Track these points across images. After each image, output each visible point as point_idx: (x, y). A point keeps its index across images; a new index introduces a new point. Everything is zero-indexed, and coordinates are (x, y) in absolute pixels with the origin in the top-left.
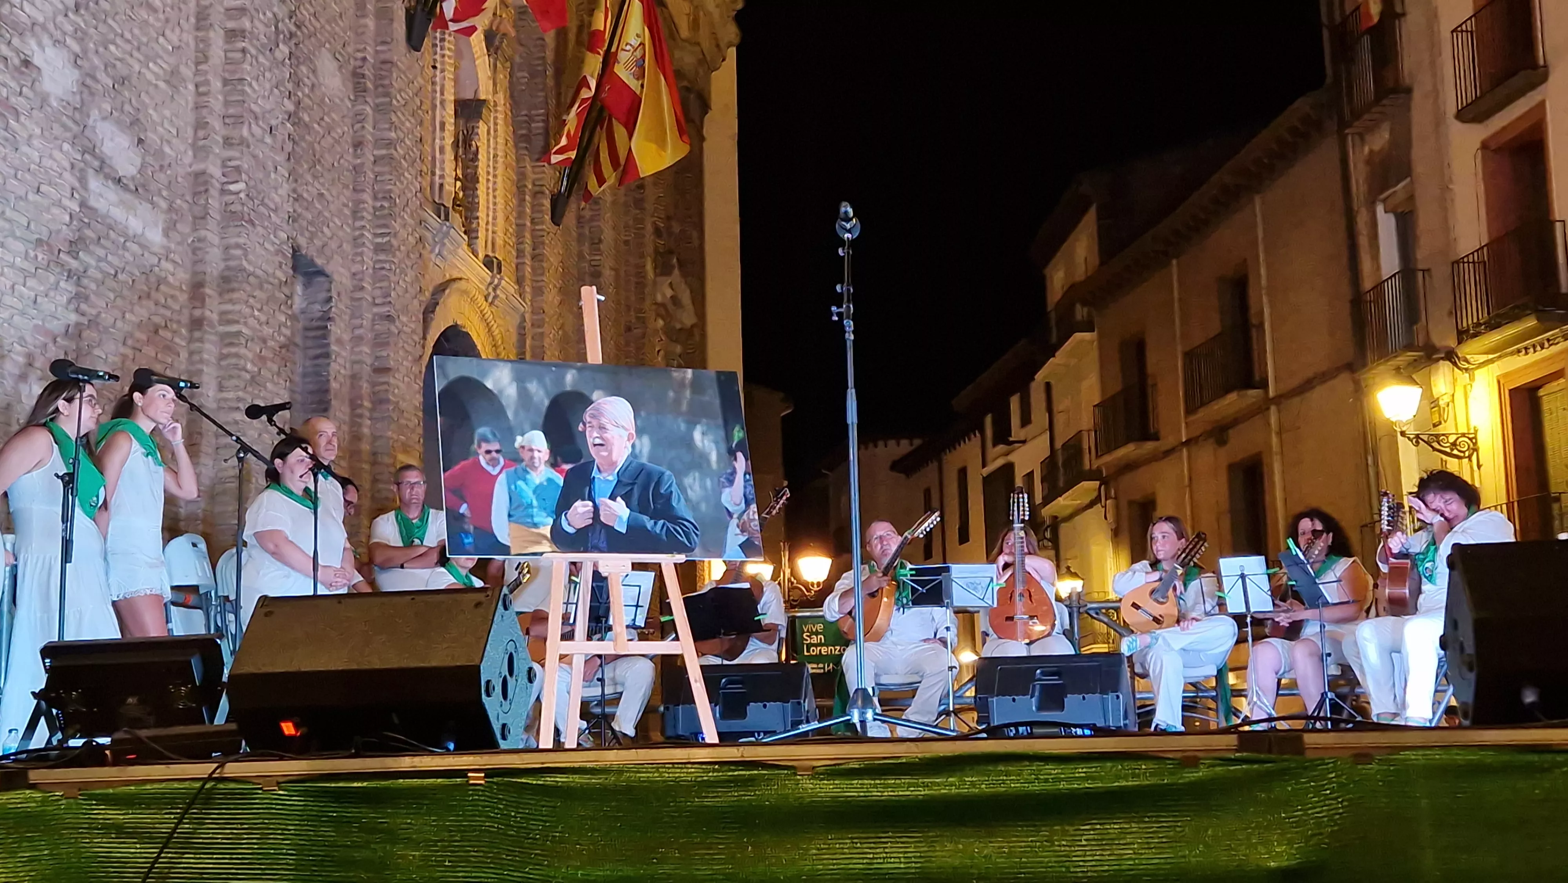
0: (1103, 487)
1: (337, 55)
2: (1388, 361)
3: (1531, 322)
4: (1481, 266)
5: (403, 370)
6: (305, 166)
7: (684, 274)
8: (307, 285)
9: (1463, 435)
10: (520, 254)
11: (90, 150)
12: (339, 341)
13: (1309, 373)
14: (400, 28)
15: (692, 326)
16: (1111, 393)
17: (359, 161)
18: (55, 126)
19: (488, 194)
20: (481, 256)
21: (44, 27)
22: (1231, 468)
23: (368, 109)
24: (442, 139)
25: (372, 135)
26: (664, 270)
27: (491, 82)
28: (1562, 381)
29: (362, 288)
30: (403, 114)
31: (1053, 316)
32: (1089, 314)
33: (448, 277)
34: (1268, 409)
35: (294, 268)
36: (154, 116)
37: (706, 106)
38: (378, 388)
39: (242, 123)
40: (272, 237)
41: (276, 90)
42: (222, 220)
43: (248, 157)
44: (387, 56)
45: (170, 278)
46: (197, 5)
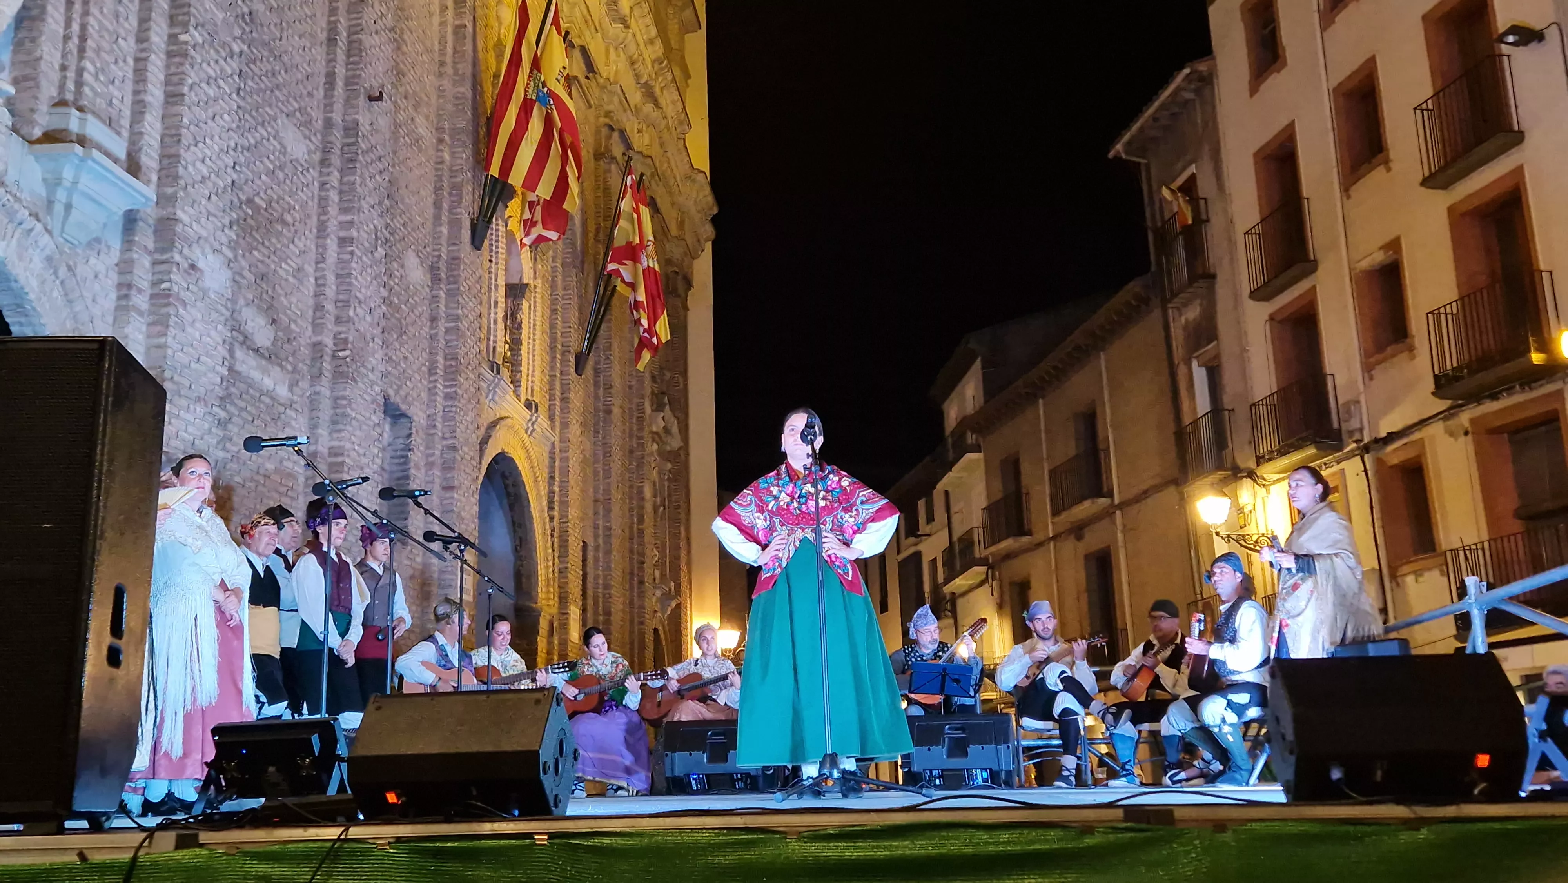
0: (990, 572)
1: (420, 254)
2: (1203, 478)
3: (1312, 450)
4: (1273, 407)
5: (464, 487)
6: (395, 336)
7: (671, 410)
8: (394, 424)
9: (1263, 535)
10: (552, 397)
11: (237, 327)
12: (417, 468)
13: (1144, 487)
14: (466, 234)
15: (680, 448)
16: (995, 499)
17: (433, 332)
18: (213, 312)
19: (528, 353)
20: (523, 400)
21: (206, 240)
22: (1087, 557)
23: (441, 292)
24: (496, 313)
25: (445, 313)
26: (658, 407)
27: (532, 271)
29: (435, 426)
30: (468, 297)
31: (950, 439)
32: (977, 440)
33: (498, 416)
34: (1115, 513)
35: (385, 412)
36: (285, 302)
37: (689, 285)
38: (445, 502)
39: (350, 306)
40: (369, 390)
41: (374, 281)
42: (334, 377)
43: (353, 331)
44: (456, 254)
45: (293, 423)
46: (318, 220)
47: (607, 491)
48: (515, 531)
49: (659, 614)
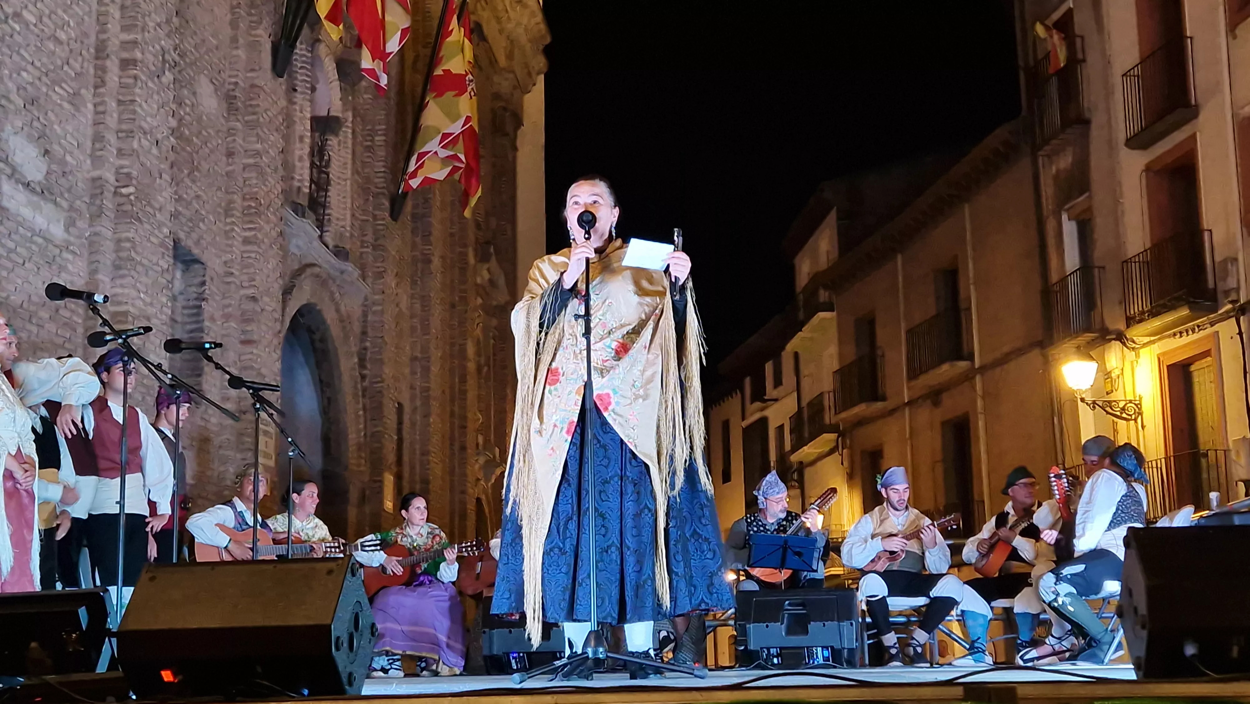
0: (840, 439)
1: (214, 81)
2: (1069, 340)
3: (1184, 312)
4: (1146, 265)
5: (264, 341)
6: (186, 172)
7: (499, 261)
8: (185, 270)
9: (1131, 402)
10: (363, 244)
12: (211, 318)
13: (1007, 349)
14: (266, 58)
15: (507, 303)
16: (848, 361)
17: (230, 168)
19: (338, 194)
20: (331, 246)
22: (944, 424)
23: (239, 125)
24: (301, 149)
25: (243, 147)
26: (483, 258)
27: (342, 103)
28: (1209, 359)
29: (232, 274)
30: (269, 130)
31: (801, 297)
32: (830, 297)
33: (303, 263)
34: (973, 378)
35: (175, 257)
36: (59, 130)
37: (519, 123)
38: (243, 358)
39: (133, 137)
40: (156, 232)
41: (162, 110)
42: (115, 218)
43: (137, 165)
44: (256, 82)
45: (70, 267)
46: (97, 37)
47: (425, 349)
48: (322, 391)
49: (482, 482)
